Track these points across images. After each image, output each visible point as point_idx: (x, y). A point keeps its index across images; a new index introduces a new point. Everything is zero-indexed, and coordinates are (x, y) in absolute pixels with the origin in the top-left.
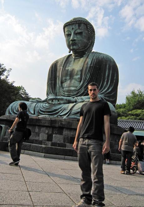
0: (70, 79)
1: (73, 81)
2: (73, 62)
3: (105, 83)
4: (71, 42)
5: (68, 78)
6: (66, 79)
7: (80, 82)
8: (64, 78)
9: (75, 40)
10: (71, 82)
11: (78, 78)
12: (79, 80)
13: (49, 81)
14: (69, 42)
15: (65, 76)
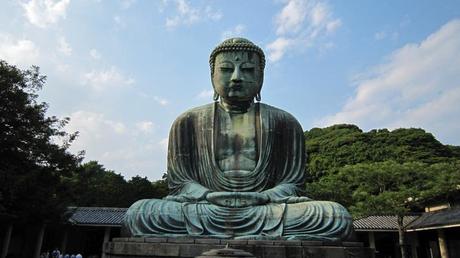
0: (234, 153)
1: (241, 158)
2: (229, 120)
3: (294, 163)
4: (231, 84)
5: (230, 151)
6: (226, 154)
7: (257, 160)
8: (221, 152)
9: (241, 81)
10: (236, 159)
11: (252, 153)
12: (254, 157)
13: (177, 153)
14: (227, 83)
15: (224, 148)
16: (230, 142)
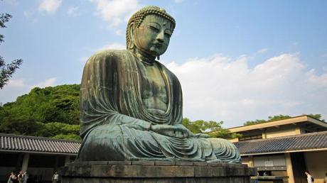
0: (153, 95)
1: (158, 100)
2: (144, 68)
4: (156, 42)
5: (151, 93)
6: (148, 95)
8: (145, 93)
9: (163, 42)
10: (155, 100)
11: (165, 98)
13: (101, 85)
14: (153, 40)
15: (147, 89)
16: (151, 86)
